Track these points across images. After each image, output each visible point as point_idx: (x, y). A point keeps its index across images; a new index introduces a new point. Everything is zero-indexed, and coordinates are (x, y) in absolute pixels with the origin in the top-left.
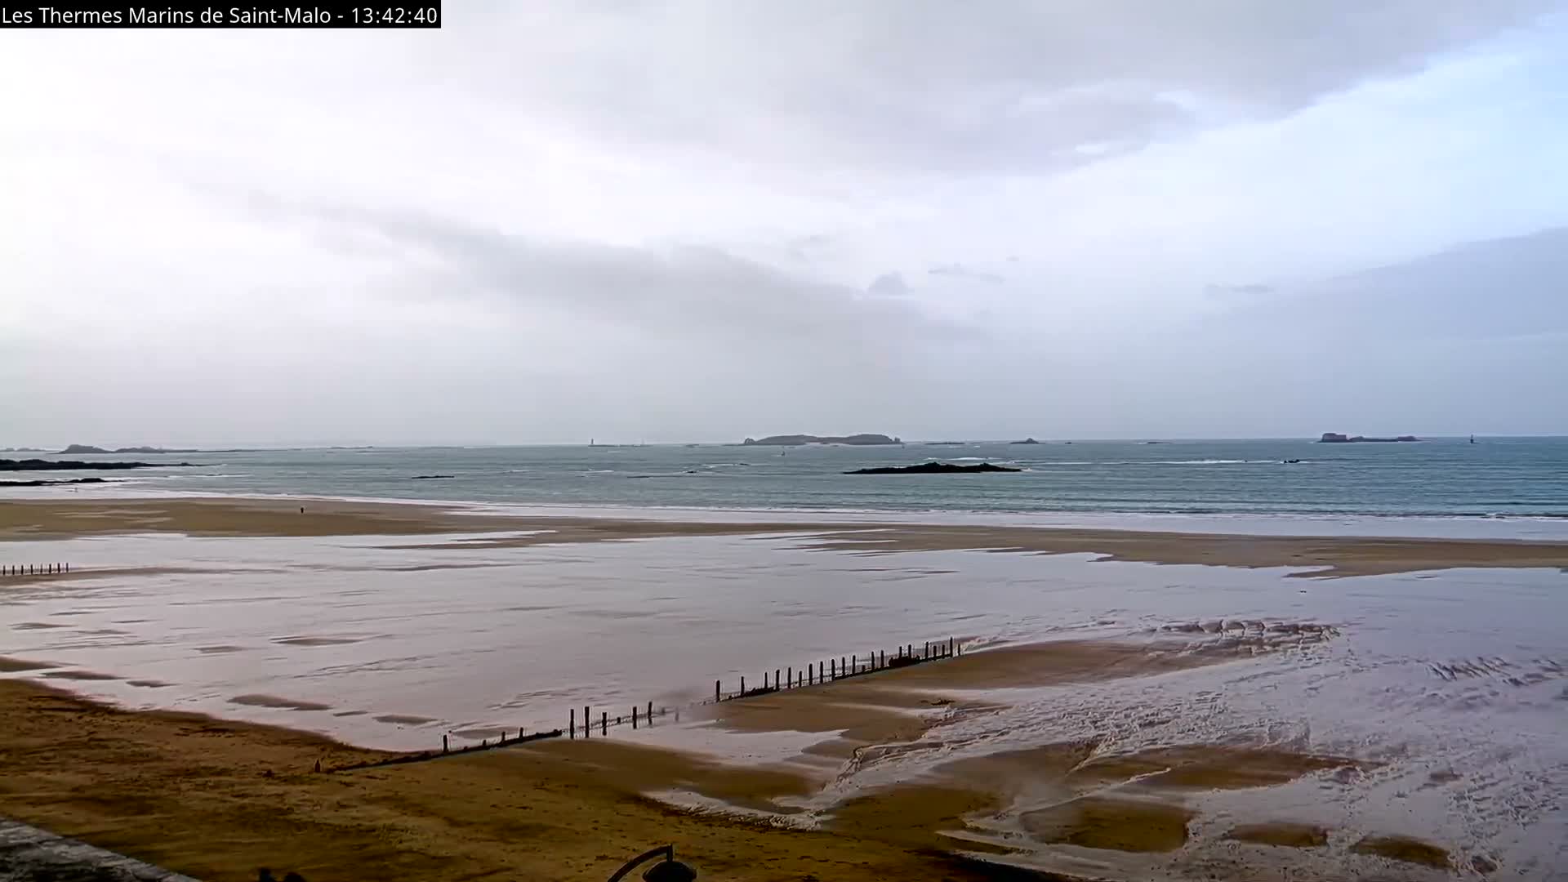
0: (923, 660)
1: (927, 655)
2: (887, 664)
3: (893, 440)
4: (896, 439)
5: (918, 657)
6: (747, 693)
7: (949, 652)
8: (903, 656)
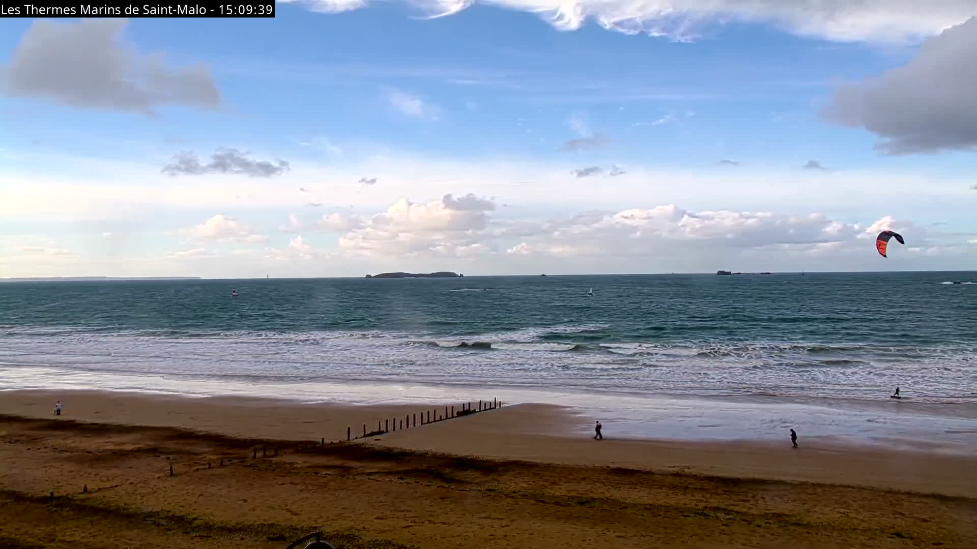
0: (478, 412)
1: (480, 408)
2: (455, 415)
3: (459, 275)
4: (461, 274)
5: (475, 410)
6: (367, 434)
7: (494, 407)
8: (465, 409)
